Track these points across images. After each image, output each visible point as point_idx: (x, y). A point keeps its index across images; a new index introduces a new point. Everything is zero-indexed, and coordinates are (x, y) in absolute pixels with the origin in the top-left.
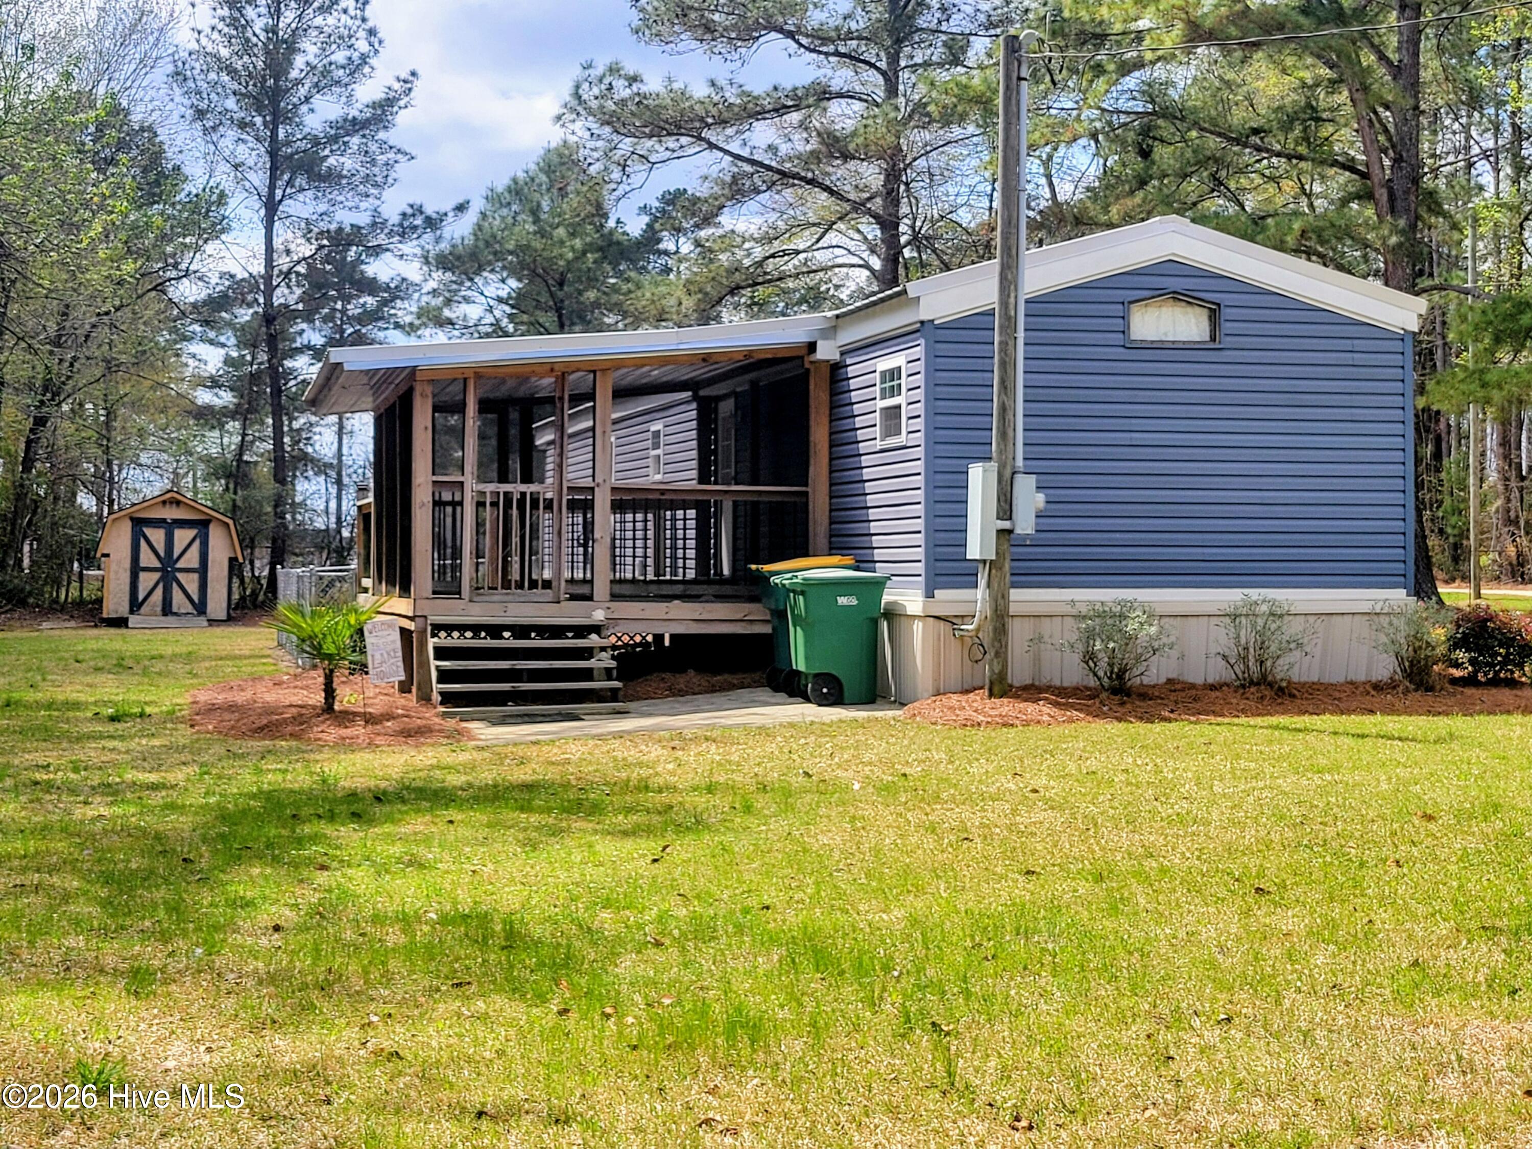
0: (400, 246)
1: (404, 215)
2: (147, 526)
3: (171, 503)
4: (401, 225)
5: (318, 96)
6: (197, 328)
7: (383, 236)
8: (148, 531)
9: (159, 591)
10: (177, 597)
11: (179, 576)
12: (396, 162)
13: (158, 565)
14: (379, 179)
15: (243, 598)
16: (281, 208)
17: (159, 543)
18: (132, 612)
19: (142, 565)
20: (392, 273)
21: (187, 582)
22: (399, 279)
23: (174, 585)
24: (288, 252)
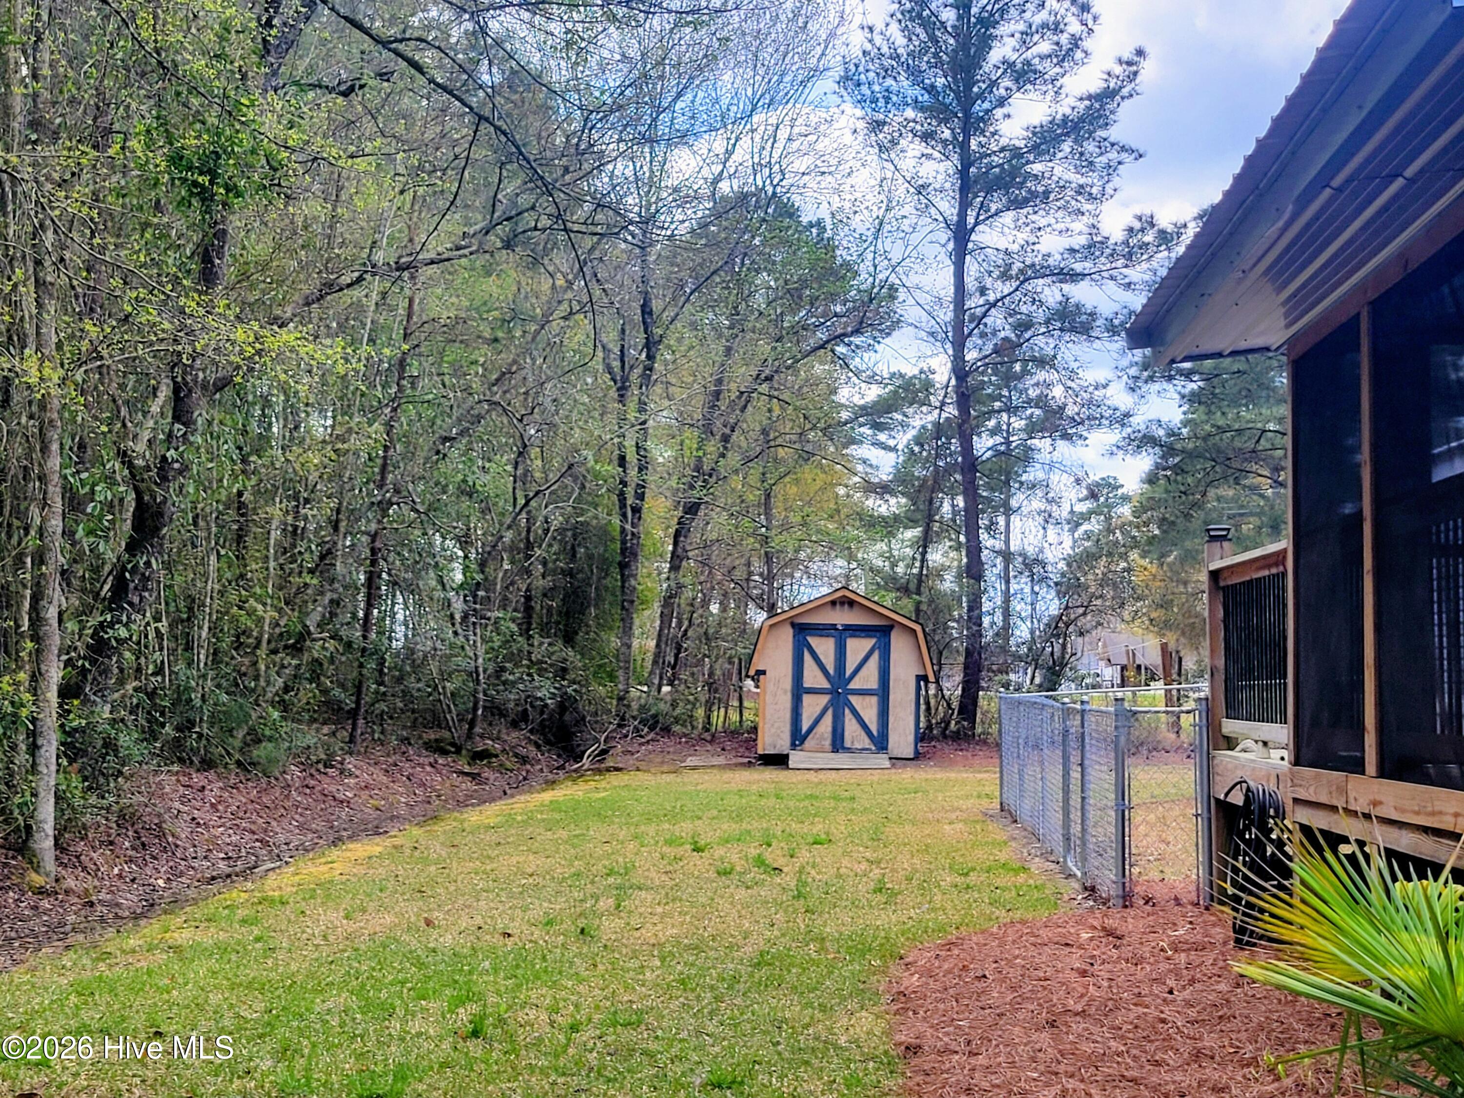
0: (1124, 270)
1: (1131, 230)
2: (811, 635)
3: (842, 604)
4: (1126, 243)
5: (1018, 95)
6: (866, 431)
7: (1103, 259)
8: (813, 641)
9: (828, 719)
10: (851, 727)
11: (854, 699)
12: (1120, 163)
13: (827, 685)
14: (1094, 191)
15: (929, 727)
16: (973, 237)
17: (826, 657)
18: (794, 746)
19: (805, 685)
20: (1116, 307)
21: (863, 708)
22: (1125, 311)
23: (847, 711)
24: (983, 291)
